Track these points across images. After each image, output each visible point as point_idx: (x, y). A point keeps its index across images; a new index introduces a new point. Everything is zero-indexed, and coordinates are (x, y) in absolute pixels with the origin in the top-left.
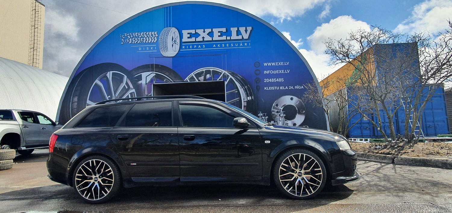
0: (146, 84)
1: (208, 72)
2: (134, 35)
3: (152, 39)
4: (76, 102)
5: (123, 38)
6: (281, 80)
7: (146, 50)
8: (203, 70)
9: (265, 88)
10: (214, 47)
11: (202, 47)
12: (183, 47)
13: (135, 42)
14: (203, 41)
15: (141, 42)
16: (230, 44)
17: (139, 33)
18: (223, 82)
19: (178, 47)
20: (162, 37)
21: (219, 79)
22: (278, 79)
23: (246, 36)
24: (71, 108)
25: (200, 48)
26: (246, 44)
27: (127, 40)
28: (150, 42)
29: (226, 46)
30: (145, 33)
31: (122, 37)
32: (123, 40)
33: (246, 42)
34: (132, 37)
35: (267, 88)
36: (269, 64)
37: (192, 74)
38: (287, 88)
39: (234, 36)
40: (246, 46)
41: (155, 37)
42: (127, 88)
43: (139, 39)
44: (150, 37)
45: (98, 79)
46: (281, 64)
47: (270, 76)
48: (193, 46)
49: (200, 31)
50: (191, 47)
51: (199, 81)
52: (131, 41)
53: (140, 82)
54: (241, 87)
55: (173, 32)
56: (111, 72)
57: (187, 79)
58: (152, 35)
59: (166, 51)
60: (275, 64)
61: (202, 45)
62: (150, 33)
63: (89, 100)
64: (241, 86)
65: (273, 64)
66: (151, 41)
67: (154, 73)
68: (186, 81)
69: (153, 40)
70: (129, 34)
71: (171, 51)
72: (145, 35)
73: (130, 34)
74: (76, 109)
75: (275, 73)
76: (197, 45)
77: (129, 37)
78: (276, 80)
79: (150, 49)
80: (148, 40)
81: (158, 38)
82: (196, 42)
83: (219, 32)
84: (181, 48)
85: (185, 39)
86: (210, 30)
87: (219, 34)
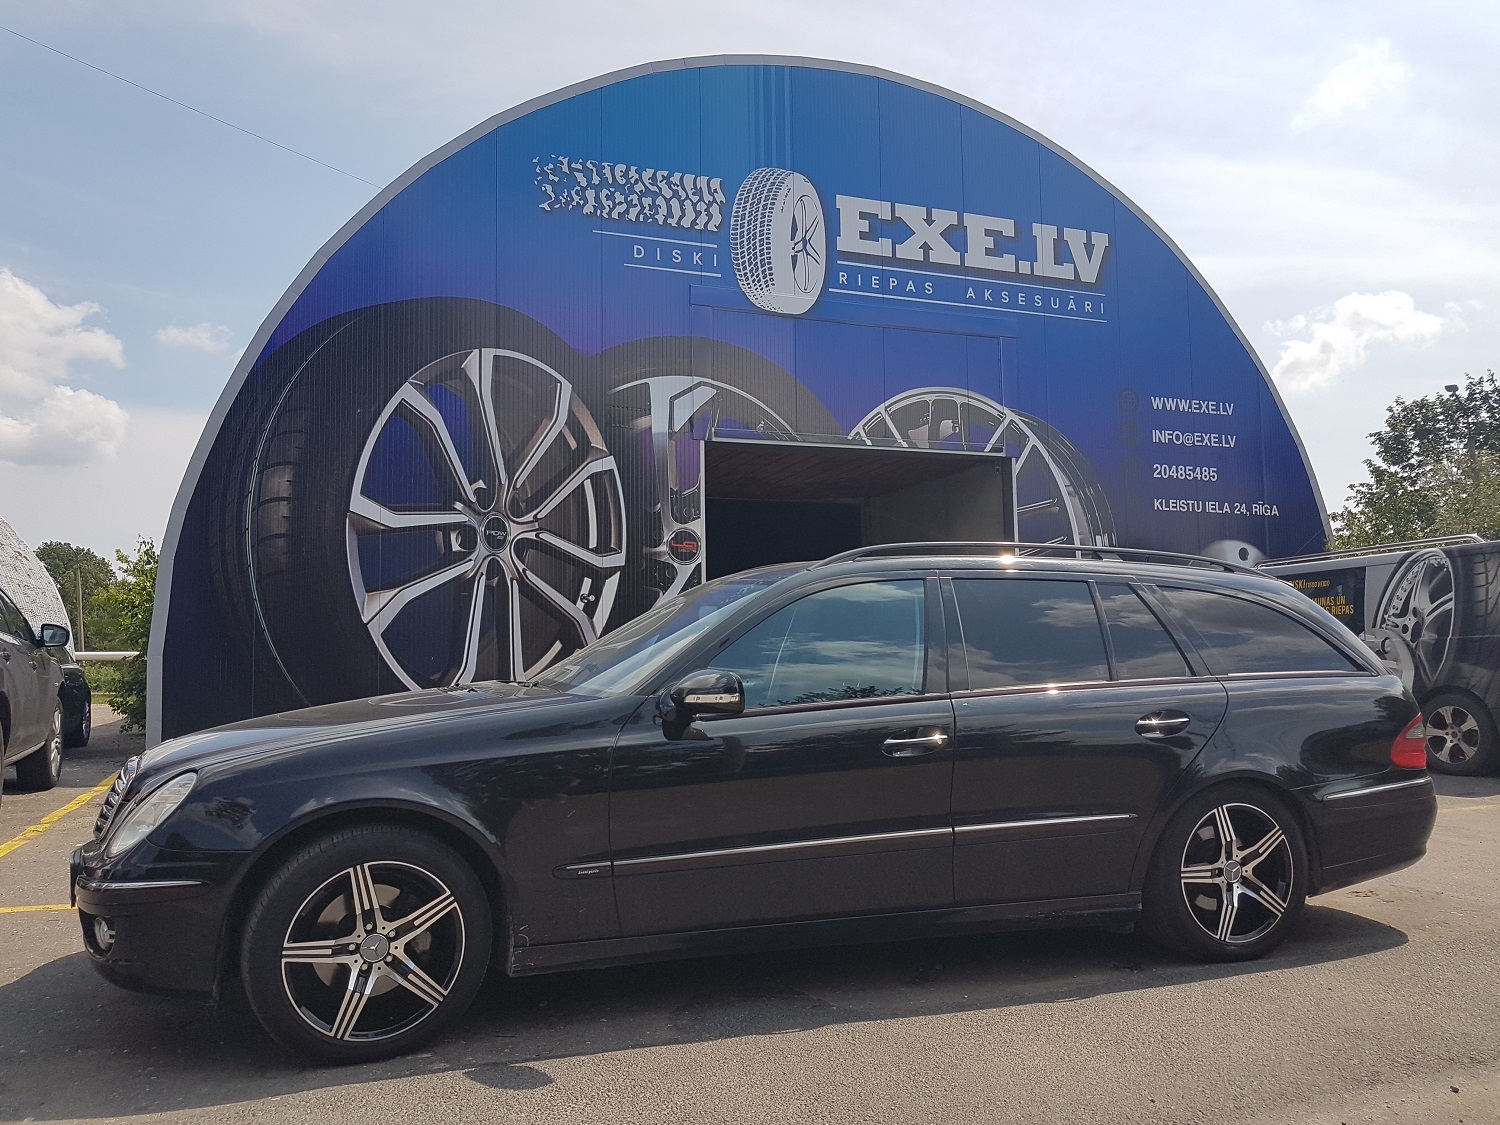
0: (671, 438)
1: (945, 409)
2: (607, 171)
3: (698, 214)
4: (283, 499)
5: (551, 177)
6: (1207, 474)
7: (667, 260)
8: (927, 398)
9: (1157, 504)
10: (970, 301)
11: (920, 292)
12: (841, 278)
13: (611, 210)
14: (925, 264)
15: (642, 216)
16: (1030, 295)
17: (633, 168)
18: (1006, 463)
19: (818, 272)
20: (745, 208)
21: (989, 447)
22: (1198, 469)
23: (1089, 273)
24: (249, 534)
25: (910, 294)
26: (1088, 306)
27: (573, 192)
28: (686, 223)
29: (1013, 303)
30: (665, 173)
31: (542, 170)
32: (550, 192)
33: (1088, 298)
34: (596, 180)
35: (1161, 504)
36: (1171, 404)
37: (881, 408)
38: (1227, 508)
39: (1046, 266)
40: (1088, 315)
41: (710, 204)
42: (573, 444)
43: (635, 202)
44: (688, 199)
45: (411, 383)
46: (1208, 407)
47: (1174, 454)
48: (884, 277)
49: (912, 214)
50: (874, 280)
51: (911, 445)
52: (591, 201)
53: (642, 422)
54: (1071, 489)
55: (796, 196)
56: (489, 353)
57: (860, 434)
58: (698, 192)
59: (763, 281)
60: (1190, 407)
61: (920, 282)
62: (689, 179)
63: (363, 493)
64: (1072, 484)
65: (1184, 405)
66: (694, 223)
67: (706, 384)
68: (853, 441)
69: (703, 218)
70: (584, 165)
71: (791, 289)
72: (663, 185)
73: (591, 166)
74: (281, 542)
75: (1189, 443)
76: (903, 279)
78: (1194, 471)
79: (687, 262)
80: (677, 213)
81: (725, 210)
82: (893, 260)
83: (988, 233)
84: (830, 278)
85: (848, 241)
86: (952, 218)
87: (990, 243)
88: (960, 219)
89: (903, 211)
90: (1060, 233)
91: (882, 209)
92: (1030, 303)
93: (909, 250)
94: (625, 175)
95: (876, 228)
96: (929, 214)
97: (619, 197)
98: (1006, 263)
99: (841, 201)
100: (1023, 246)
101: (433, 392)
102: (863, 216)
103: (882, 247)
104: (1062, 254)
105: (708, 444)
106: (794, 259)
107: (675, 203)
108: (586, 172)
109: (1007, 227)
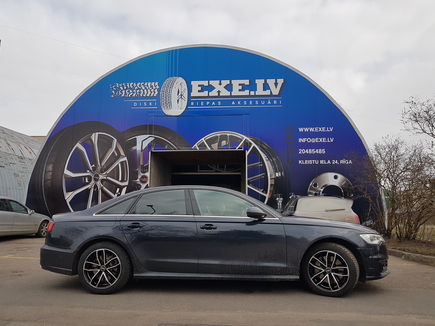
0: (141, 151)
1: (224, 138)
2: (128, 85)
3: (151, 92)
4: (51, 171)
5: (114, 89)
6: (322, 151)
7: (143, 105)
8: (218, 135)
9: (300, 162)
10: (233, 105)
13: (129, 95)
14: (219, 96)
16: (254, 101)
19: (185, 103)
20: (165, 89)
21: (238, 147)
23: (276, 92)
24: (43, 179)
25: (214, 105)
26: (275, 102)
27: (119, 92)
28: (148, 95)
30: (143, 83)
31: (112, 88)
32: (114, 92)
33: (275, 99)
36: (306, 130)
37: (203, 139)
38: (329, 162)
39: (260, 91)
40: (275, 105)
41: (155, 89)
42: (116, 155)
43: (135, 92)
44: (149, 89)
45: (79, 143)
48: (205, 102)
50: (202, 103)
51: (212, 149)
52: (124, 93)
53: (134, 148)
54: (267, 159)
55: (180, 83)
56: (97, 134)
57: (196, 147)
58: (152, 87)
59: (169, 107)
61: (216, 102)
62: (149, 84)
63: (67, 169)
65: (312, 130)
66: (150, 95)
68: (194, 149)
69: (153, 93)
70: (122, 85)
71: (176, 108)
72: (142, 87)
73: (124, 84)
74: (49, 181)
75: (314, 142)
78: (315, 151)
80: (146, 93)
81: (159, 90)
82: (208, 97)
83: (240, 85)
84: (189, 104)
85: (195, 93)
86: (228, 82)
87: (240, 87)
88: (231, 82)
89: (212, 83)
90: (266, 81)
91: (205, 83)
92: (254, 104)
93: (214, 93)
94: (133, 85)
95: (203, 88)
96: (220, 82)
97: (131, 91)
98: (246, 93)
99: (193, 83)
100: (253, 87)
101: (84, 144)
102: (199, 86)
103: (205, 94)
104: (266, 87)
105: (152, 152)
106: (178, 100)
107: (145, 90)
108: (123, 86)
109: (247, 82)
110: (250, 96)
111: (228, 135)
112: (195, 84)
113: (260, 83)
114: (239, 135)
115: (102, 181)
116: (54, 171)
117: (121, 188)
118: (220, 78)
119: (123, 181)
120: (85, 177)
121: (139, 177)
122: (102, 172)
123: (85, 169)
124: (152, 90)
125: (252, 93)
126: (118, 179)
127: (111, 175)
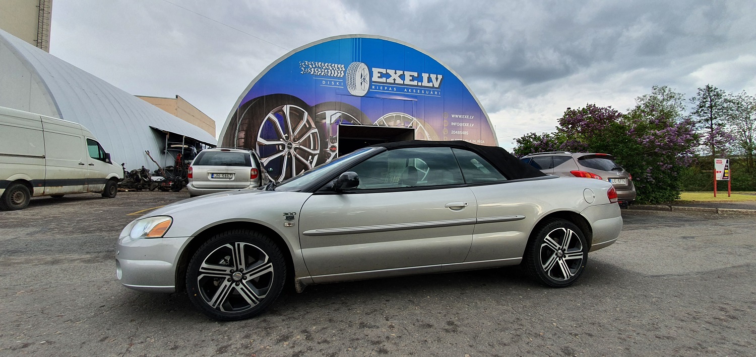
0: (330, 125)
1: (398, 118)
2: (317, 64)
4: (243, 138)
5: (303, 66)
7: (331, 84)
8: (394, 115)
10: (405, 92)
11: (393, 90)
12: (373, 87)
14: (394, 83)
15: (325, 74)
16: (421, 90)
17: (323, 63)
18: (414, 130)
19: (367, 86)
20: (350, 72)
21: (409, 126)
22: (464, 132)
23: (437, 85)
24: (235, 146)
25: (390, 91)
26: (436, 93)
27: (308, 69)
28: (335, 75)
29: (416, 92)
30: (330, 64)
31: (301, 64)
32: (303, 69)
33: (436, 91)
34: (314, 66)
36: (457, 116)
37: (382, 117)
38: (471, 141)
39: (425, 83)
40: (435, 95)
41: (341, 71)
42: (308, 126)
43: (323, 70)
44: (336, 70)
45: (271, 113)
46: (467, 117)
47: (457, 128)
48: (384, 87)
49: (391, 72)
50: (381, 88)
51: (389, 126)
52: (313, 71)
53: (324, 121)
54: (430, 136)
55: (363, 68)
56: (289, 106)
57: (377, 123)
58: (338, 68)
59: (353, 88)
60: (462, 117)
61: (393, 88)
62: (336, 65)
63: (260, 137)
66: (337, 75)
67: (339, 112)
68: (375, 125)
69: (340, 74)
71: (360, 90)
72: (330, 67)
73: (312, 63)
74: (242, 147)
75: (461, 126)
76: (388, 87)
77: (310, 65)
79: (335, 84)
80: (333, 73)
81: (345, 72)
82: (386, 83)
83: (410, 76)
84: (370, 87)
85: (375, 78)
86: (401, 72)
87: (411, 78)
88: (404, 73)
89: (389, 71)
90: (429, 75)
91: (384, 71)
92: (421, 92)
93: (390, 80)
94: (321, 65)
95: (382, 75)
96: (396, 72)
97: (319, 70)
98: (415, 83)
99: (373, 69)
100: (420, 79)
101: (276, 114)
102: (379, 73)
103: (384, 80)
104: (430, 80)
105: (340, 126)
106: (361, 83)
107: (333, 71)
108: (312, 65)
109: (416, 74)
110: (418, 86)
111: (402, 115)
112: (376, 71)
113: (425, 76)
114: (410, 117)
115: (296, 149)
116: (246, 138)
117: (313, 155)
118: (396, 69)
119: (314, 149)
120: (279, 145)
121: (329, 147)
122: (295, 141)
123: (279, 137)
124: (339, 72)
125: (420, 84)
126: (310, 148)
127: (304, 144)
